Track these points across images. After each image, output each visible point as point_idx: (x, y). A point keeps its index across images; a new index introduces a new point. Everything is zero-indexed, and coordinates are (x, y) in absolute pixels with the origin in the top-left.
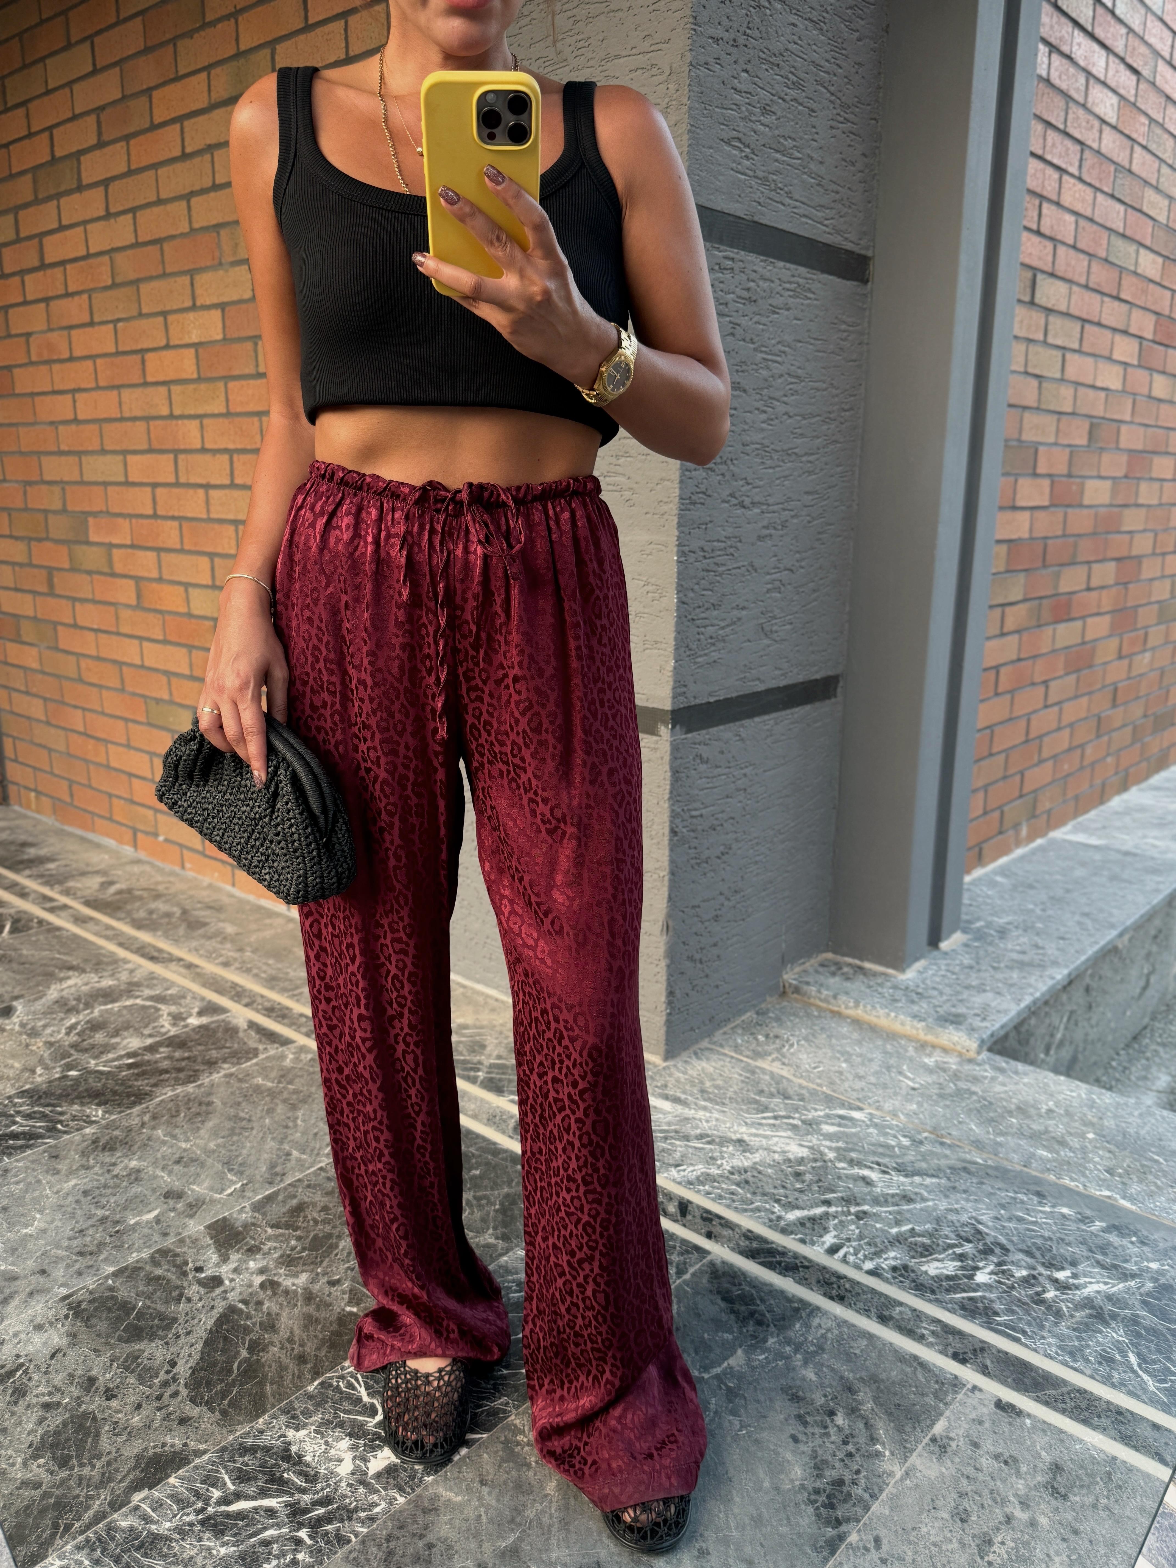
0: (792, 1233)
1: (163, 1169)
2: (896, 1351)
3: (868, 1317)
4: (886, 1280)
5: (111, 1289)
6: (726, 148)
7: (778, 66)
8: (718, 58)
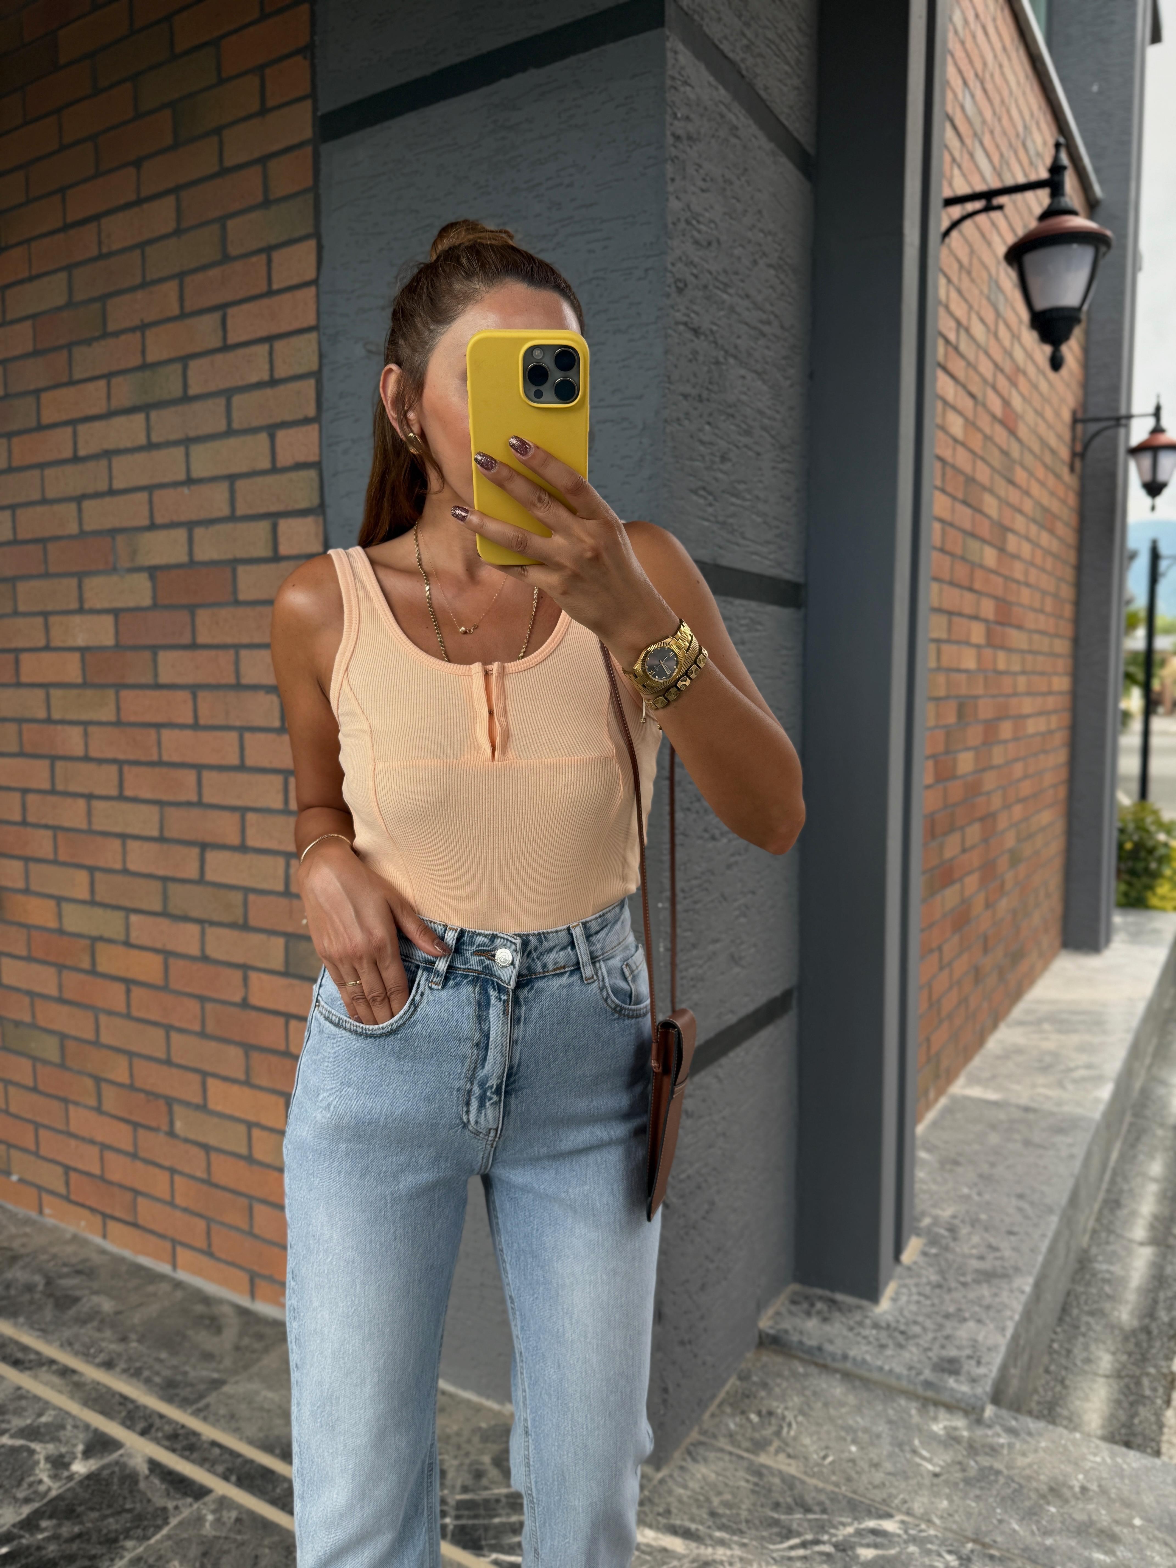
6: (695, 498)
7: (733, 416)
8: (687, 414)
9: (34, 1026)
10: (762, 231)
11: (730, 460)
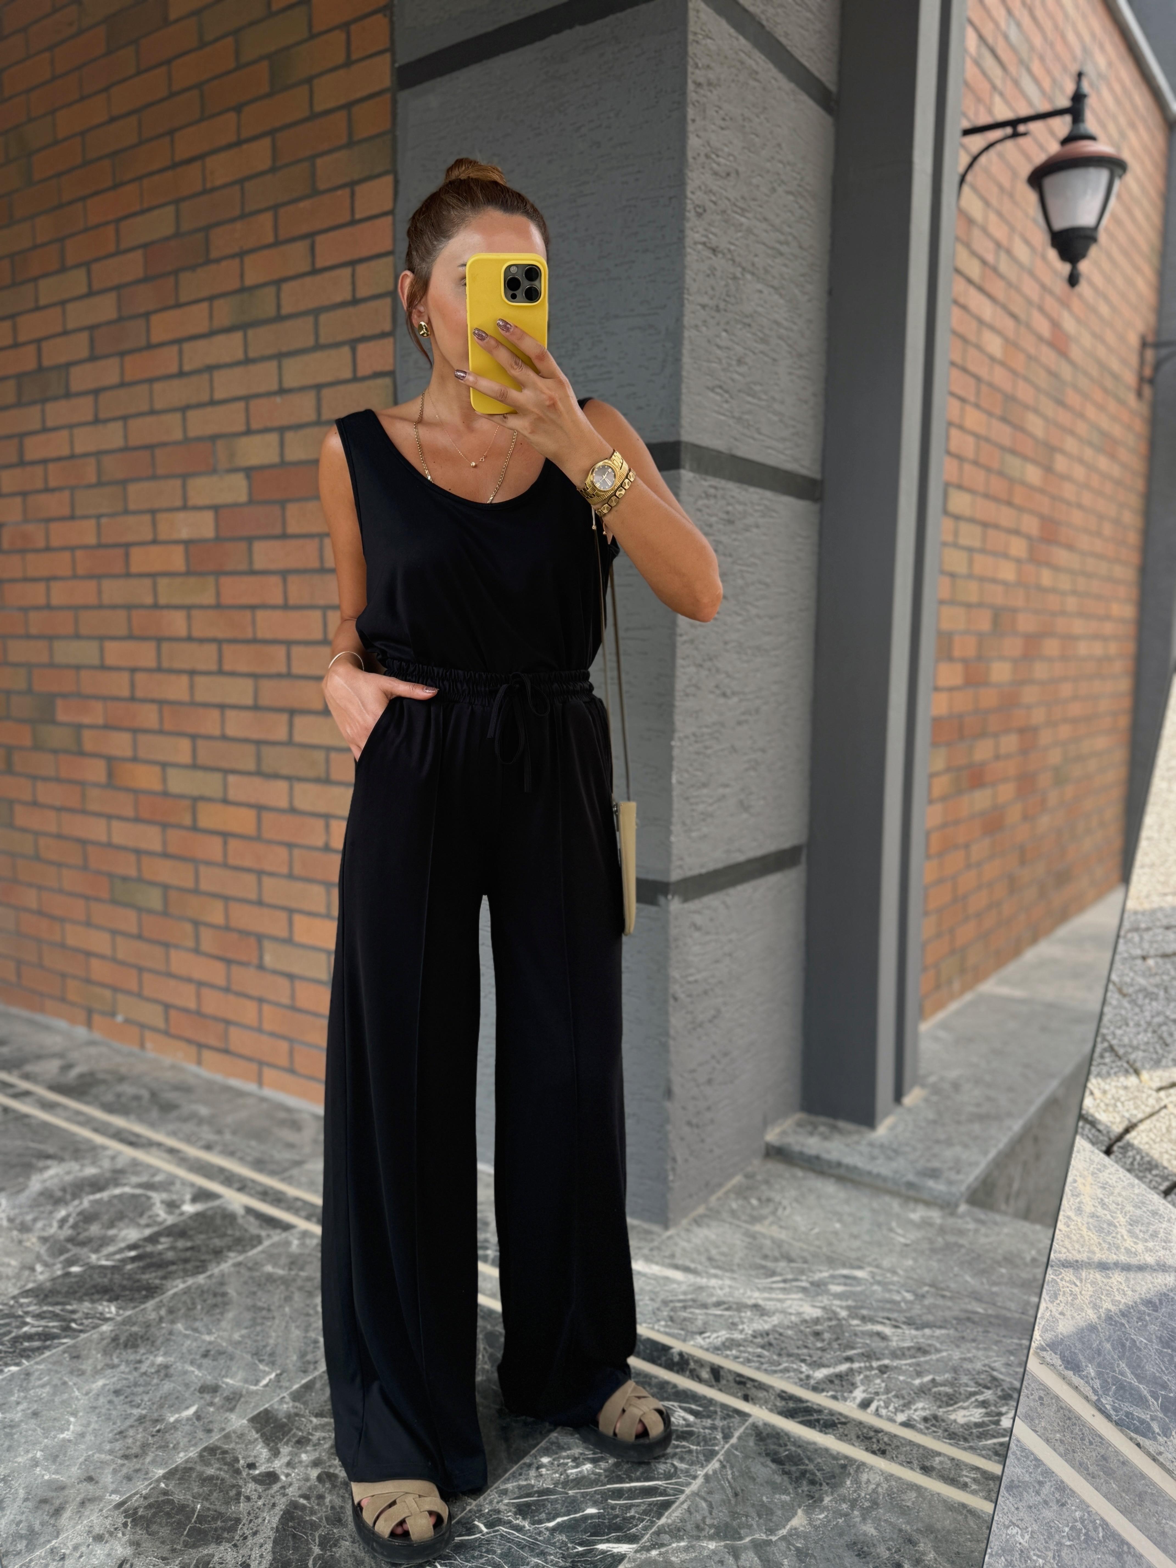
0: (823, 1390)
1: (192, 1363)
2: (945, 1501)
3: (912, 1469)
4: (920, 1431)
5: (165, 1493)
6: (711, 394)
7: (749, 325)
8: (705, 321)
9: (140, 880)
10: (781, 162)
11: (746, 364)
